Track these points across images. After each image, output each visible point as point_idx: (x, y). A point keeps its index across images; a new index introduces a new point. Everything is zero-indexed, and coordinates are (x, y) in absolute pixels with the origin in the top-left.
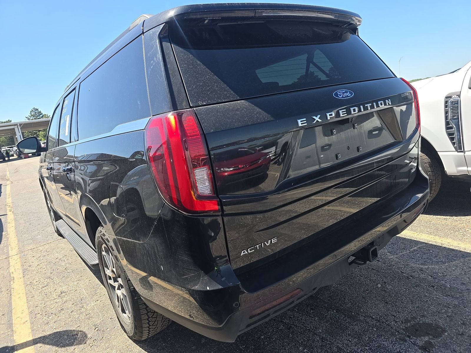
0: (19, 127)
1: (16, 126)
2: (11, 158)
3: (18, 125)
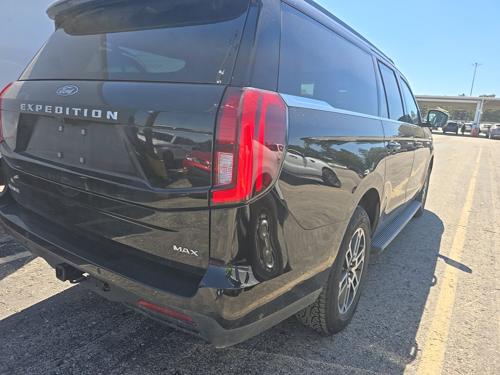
0: (482, 103)
1: (480, 102)
2: (465, 133)
3: (483, 100)
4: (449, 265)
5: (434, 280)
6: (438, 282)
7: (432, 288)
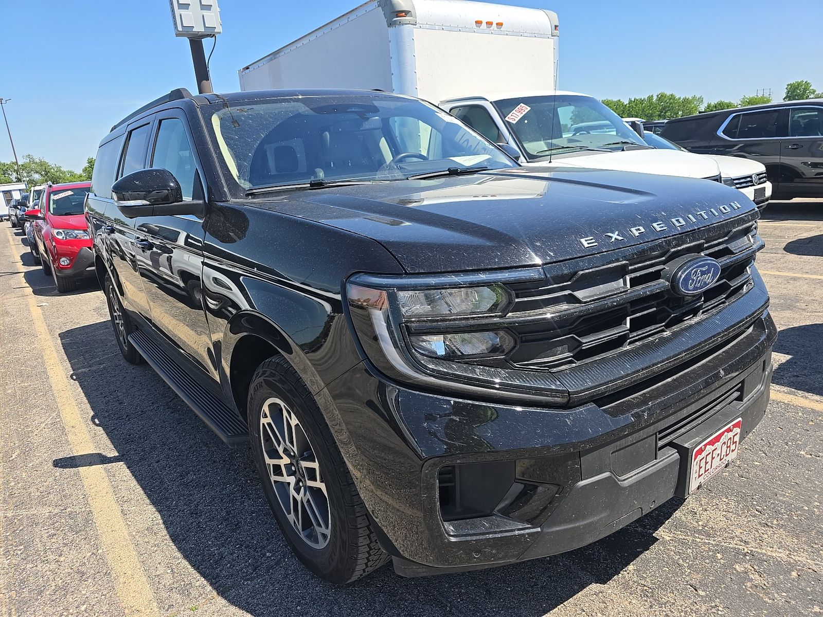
4: (92, 452)
5: (97, 421)
6: (90, 423)
7: (92, 413)
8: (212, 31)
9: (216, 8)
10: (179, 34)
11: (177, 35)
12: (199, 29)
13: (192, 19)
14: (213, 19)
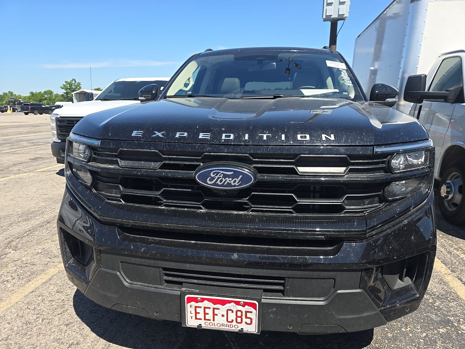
8: (342, 17)
9: (348, 3)
10: (325, 20)
11: (324, 21)
12: (335, 16)
13: (332, 12)
14: (345, 10)
